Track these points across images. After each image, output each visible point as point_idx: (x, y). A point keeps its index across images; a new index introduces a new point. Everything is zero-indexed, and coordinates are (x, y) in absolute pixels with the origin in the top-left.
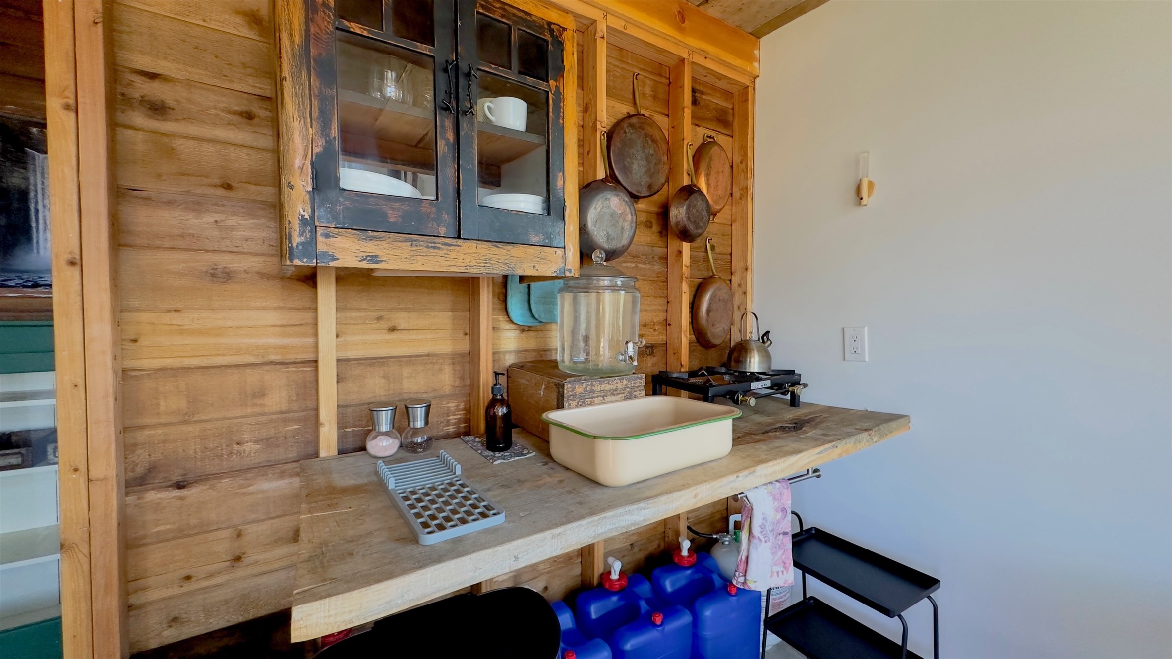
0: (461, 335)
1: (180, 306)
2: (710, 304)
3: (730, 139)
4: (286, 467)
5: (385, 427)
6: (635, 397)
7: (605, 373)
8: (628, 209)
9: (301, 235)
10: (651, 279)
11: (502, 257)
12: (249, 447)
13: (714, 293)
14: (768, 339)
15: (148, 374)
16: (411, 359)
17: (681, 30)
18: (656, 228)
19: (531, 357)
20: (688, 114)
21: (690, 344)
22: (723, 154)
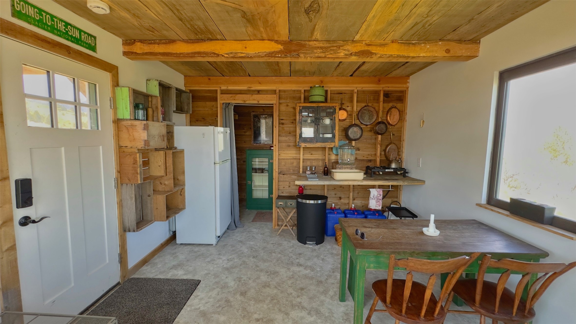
1: (284, 150)
3: (400, 103)
5: (309, 169)
7: (346, 164)
8: (359, 130)
9: (298, 144)
10: (372, 145)
15: (281, 159)
16: (314, 159)
17: (379, 84)
18: (373, 131)
19: (335, 160)
20: (381, 103)
21: (380, 160)
22: (396, 110)
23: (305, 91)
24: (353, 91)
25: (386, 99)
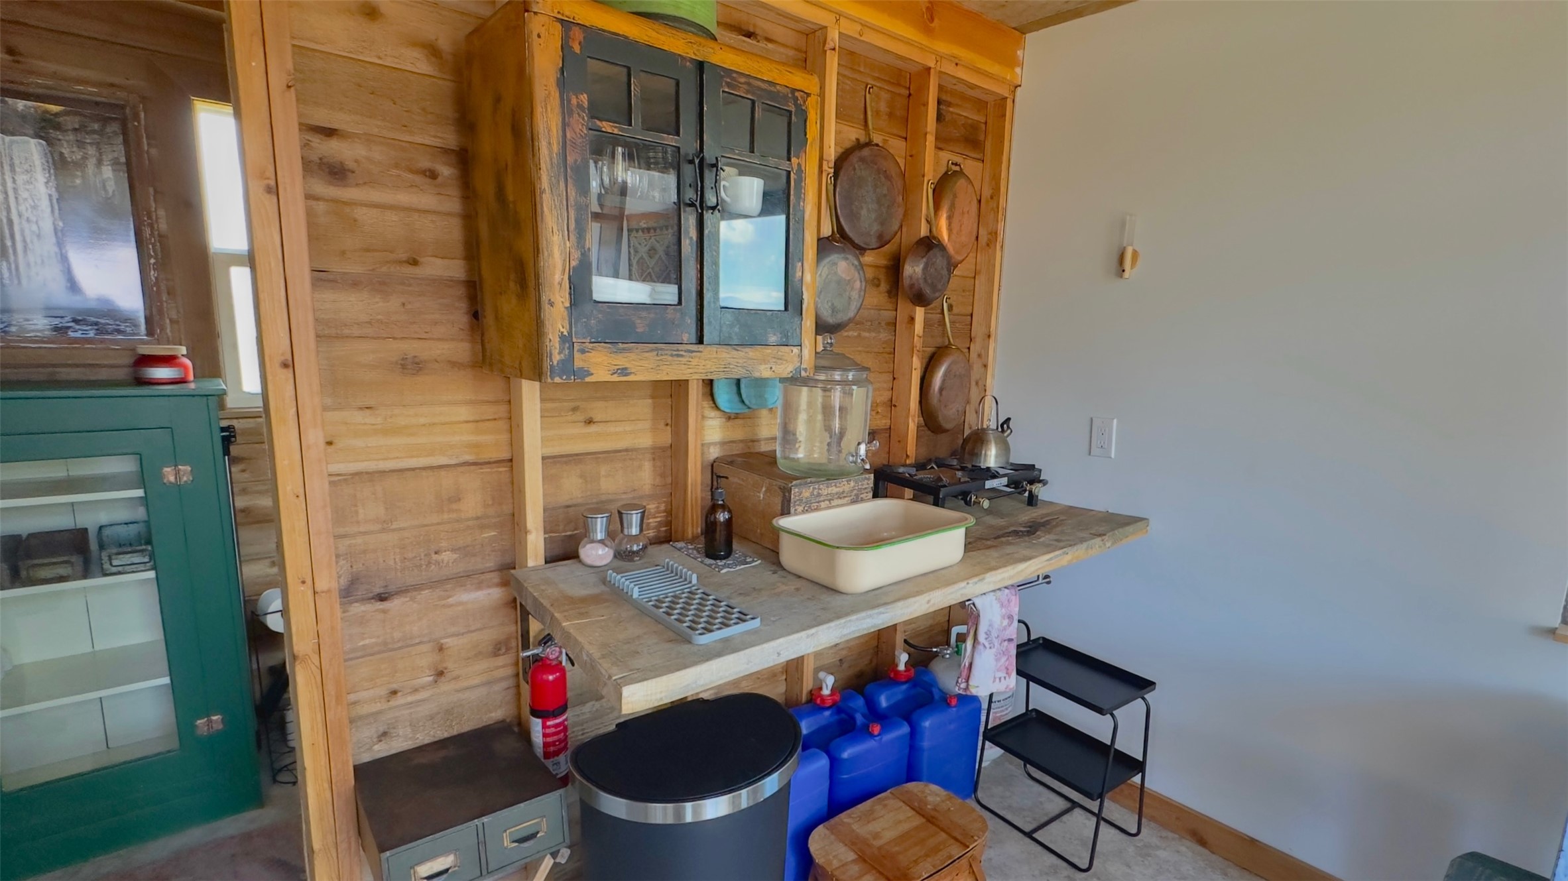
0: (662, 426)
1: (372, 403)
2: (944, 381)
3: (981, 164)
4: (482, 577)
5: (600, 536)
6: (862, 500)
7: (832, 475)
8: (857, 275)
9: (560, 353)
10: (876, 350)
11: (740, 361)
12: (446, 556)
13: (949, 366)
14: (1008, 427)
15: (345, 480)
16: (607, 455)
17: (928, 31)
18: (884, 287)
19: (737, 449)
20: (930, 142)
21: (917, 433)
22: (970, 189)
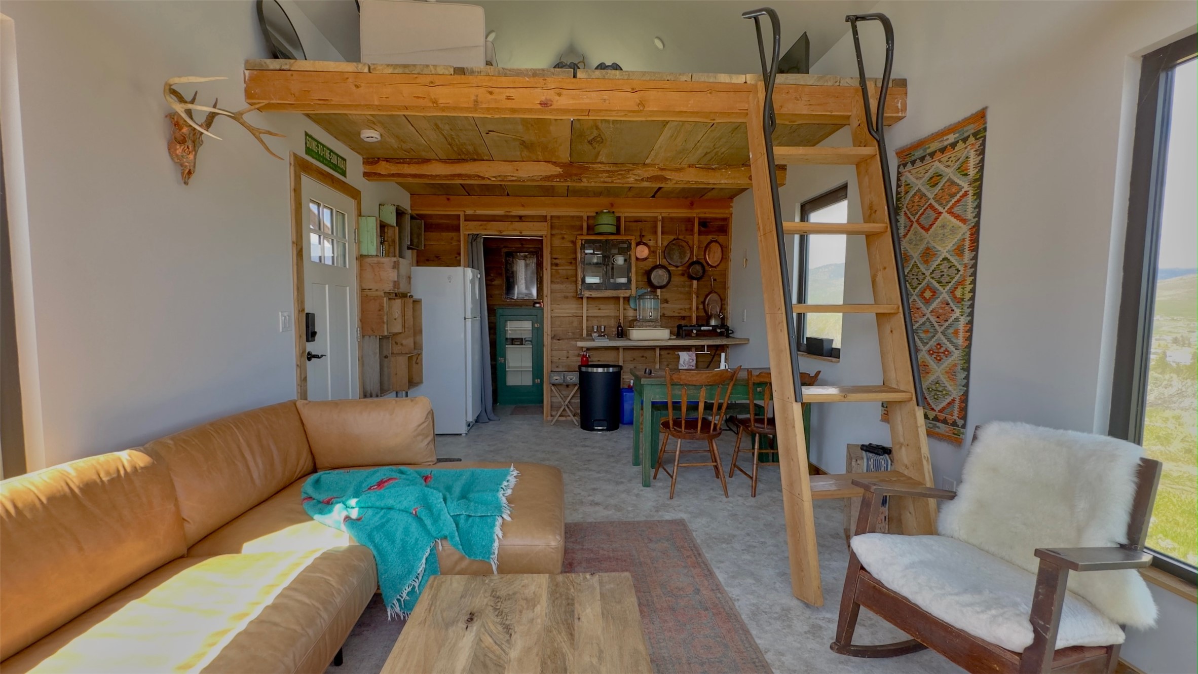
1: (560, 304)
3: (726, 237)
5: (595, 330)
7: (649, 321)
8: (665, 273)
10: (684, 293)
13: (710, 298)
16: (604, 317)
17: (692, 209)
20: (696, 236)
21: (697, 317)
22: (717, 245)
23: (588, 217)
24: (656, 217)
25: (703, 229)
